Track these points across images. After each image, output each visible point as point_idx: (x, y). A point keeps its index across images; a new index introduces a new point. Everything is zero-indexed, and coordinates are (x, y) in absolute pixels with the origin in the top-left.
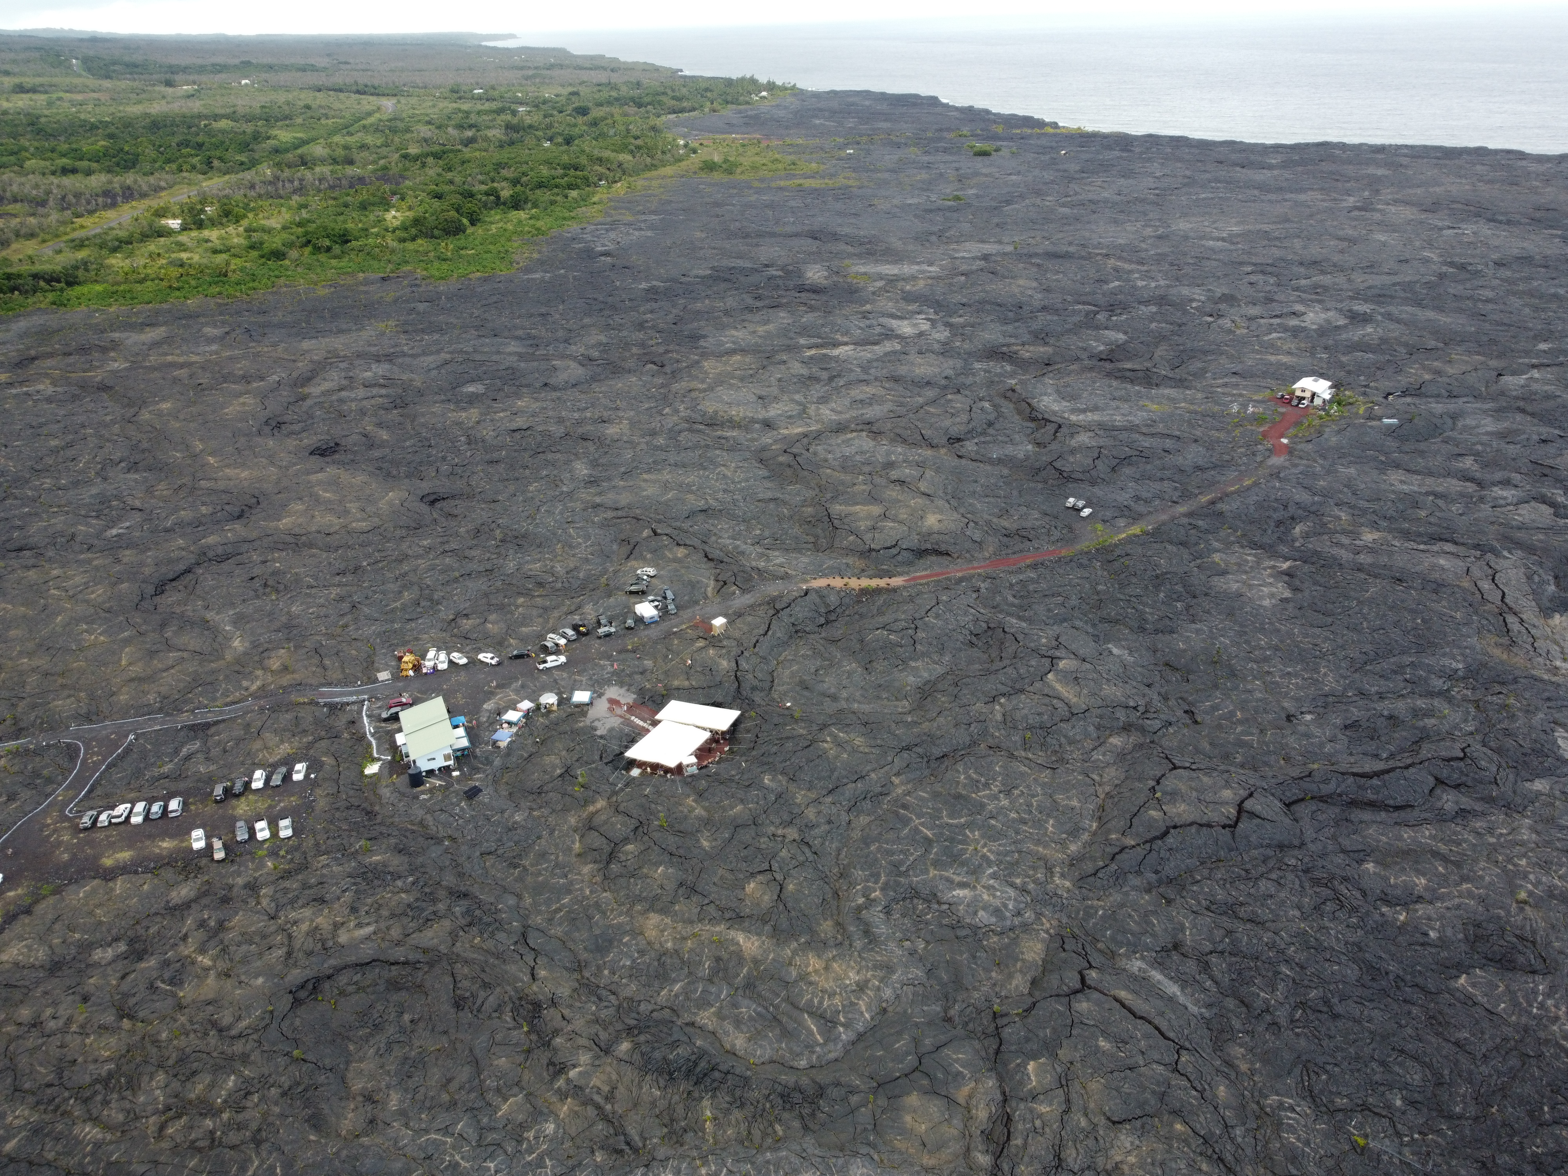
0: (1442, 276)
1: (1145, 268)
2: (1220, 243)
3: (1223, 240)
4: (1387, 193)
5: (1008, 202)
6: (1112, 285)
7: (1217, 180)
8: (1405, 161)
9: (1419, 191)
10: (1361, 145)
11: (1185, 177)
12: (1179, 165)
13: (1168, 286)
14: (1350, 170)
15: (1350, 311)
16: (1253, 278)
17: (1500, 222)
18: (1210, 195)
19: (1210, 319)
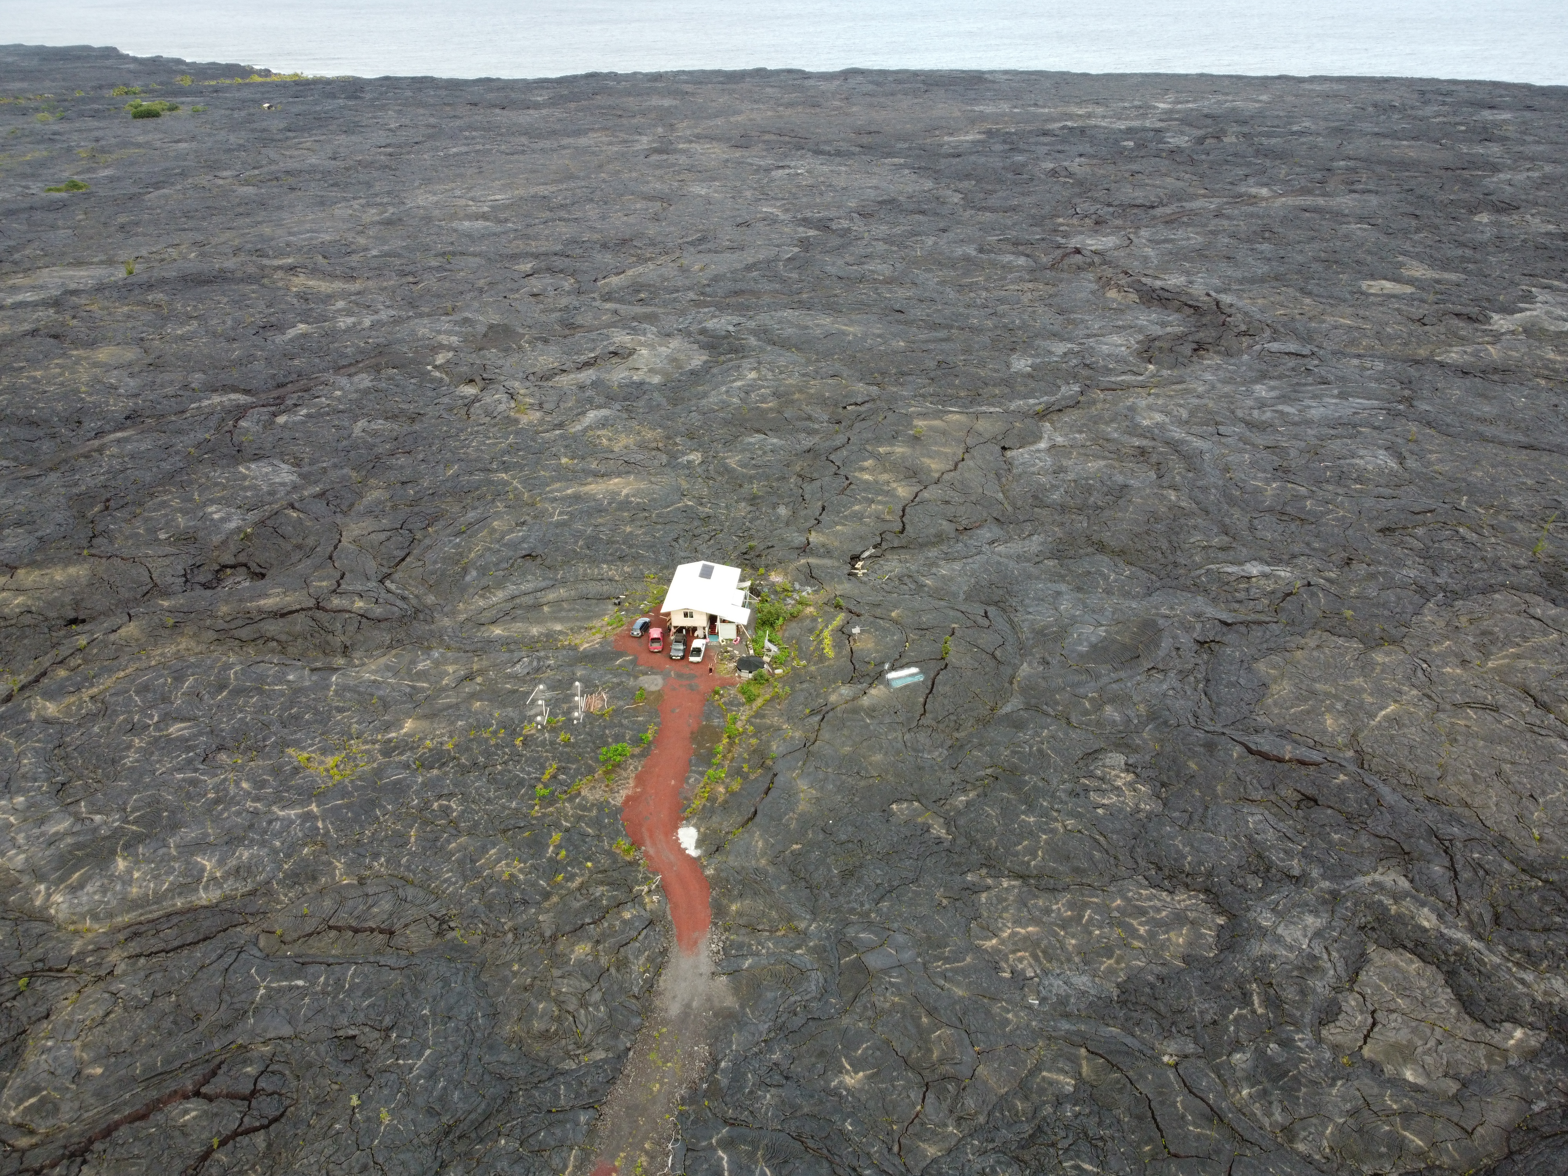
0: (805, 244)
1: (357, 286)
2: (480, 224)
3: (484, 217)
4: (684, 128)
5: (157, 186)
6: (291, 333)
7: (471, 127)
8: (689, 88)
9: (719, 121)
10: (635, 73)
11: (428, 126)
12: (421, 111)
13: (396, 321)
14: (631, 102)
15: (703, 332)
16: (536, 284)
17: (829, 154)
18: (464, 149)
19: (470, 391)
